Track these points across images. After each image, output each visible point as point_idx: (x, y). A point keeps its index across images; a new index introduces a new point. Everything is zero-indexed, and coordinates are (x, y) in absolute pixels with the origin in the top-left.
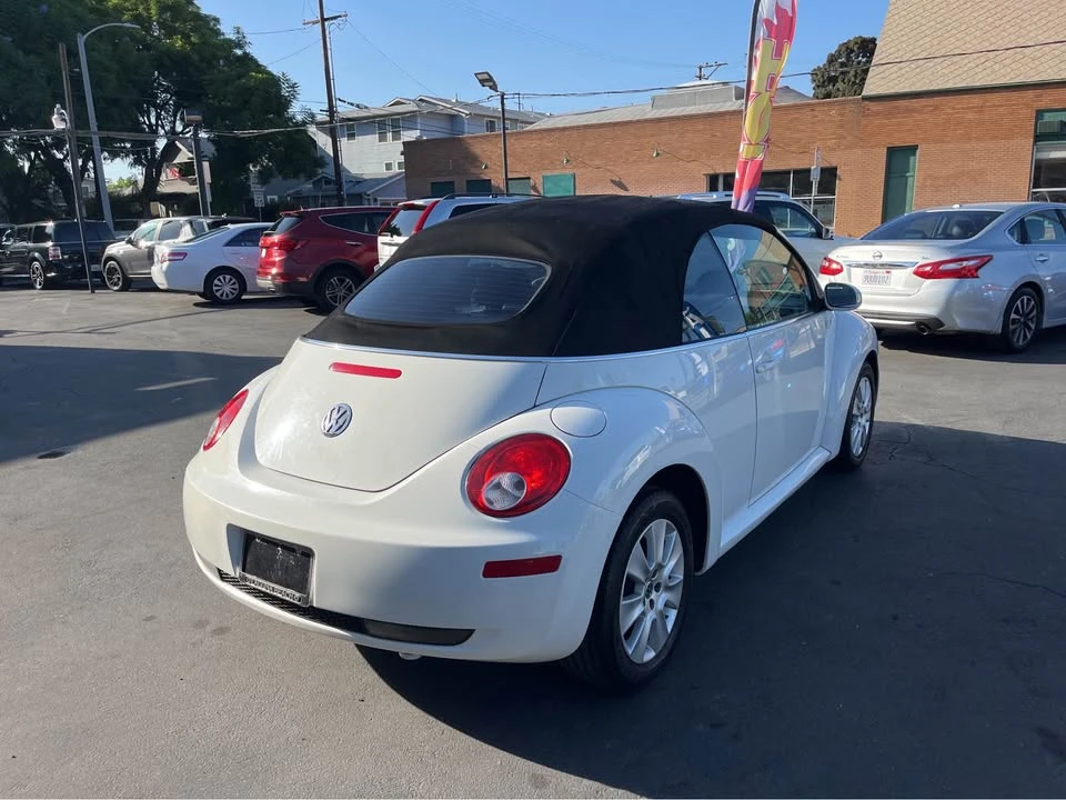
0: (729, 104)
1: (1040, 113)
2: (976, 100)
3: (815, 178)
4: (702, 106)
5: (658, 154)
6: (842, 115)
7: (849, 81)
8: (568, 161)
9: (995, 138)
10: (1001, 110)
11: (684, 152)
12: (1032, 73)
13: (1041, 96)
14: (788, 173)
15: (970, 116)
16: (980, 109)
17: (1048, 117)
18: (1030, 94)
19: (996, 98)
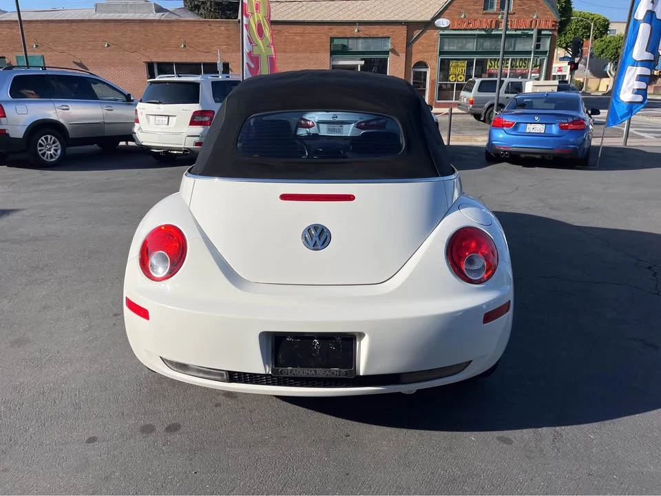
0: (151, 14)
1: (332, 39)
2: (299, 29)
3: (220, 68)
4: (131, 15)
5: (108, 46)
6: (228, 30)
7: (208, 9)
8: (37, 46)
9: (311, 52)
10: (313, 36)
11: (127, 45)
12: (326, 15)
13: (332, 29)
14: (200, 64)
15: (298, 38)
16: (302, 34)
17: (336, 42)
18: (326, 27)
19: (310, 28)
